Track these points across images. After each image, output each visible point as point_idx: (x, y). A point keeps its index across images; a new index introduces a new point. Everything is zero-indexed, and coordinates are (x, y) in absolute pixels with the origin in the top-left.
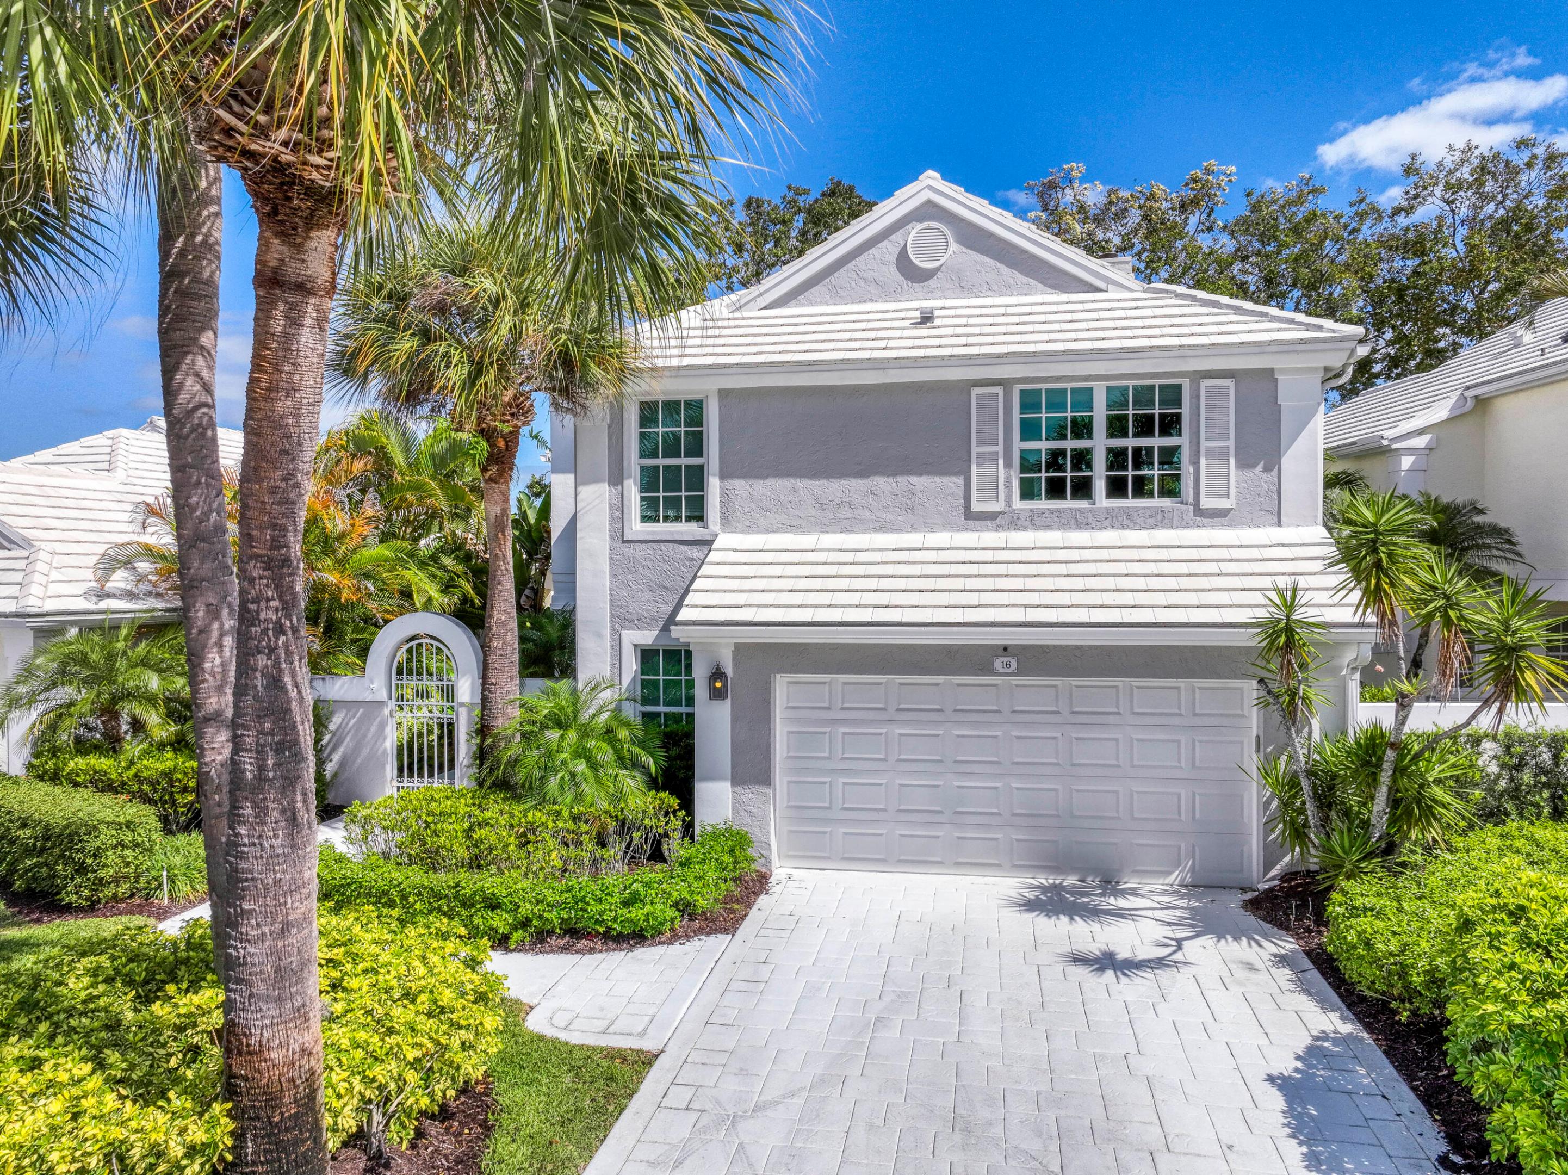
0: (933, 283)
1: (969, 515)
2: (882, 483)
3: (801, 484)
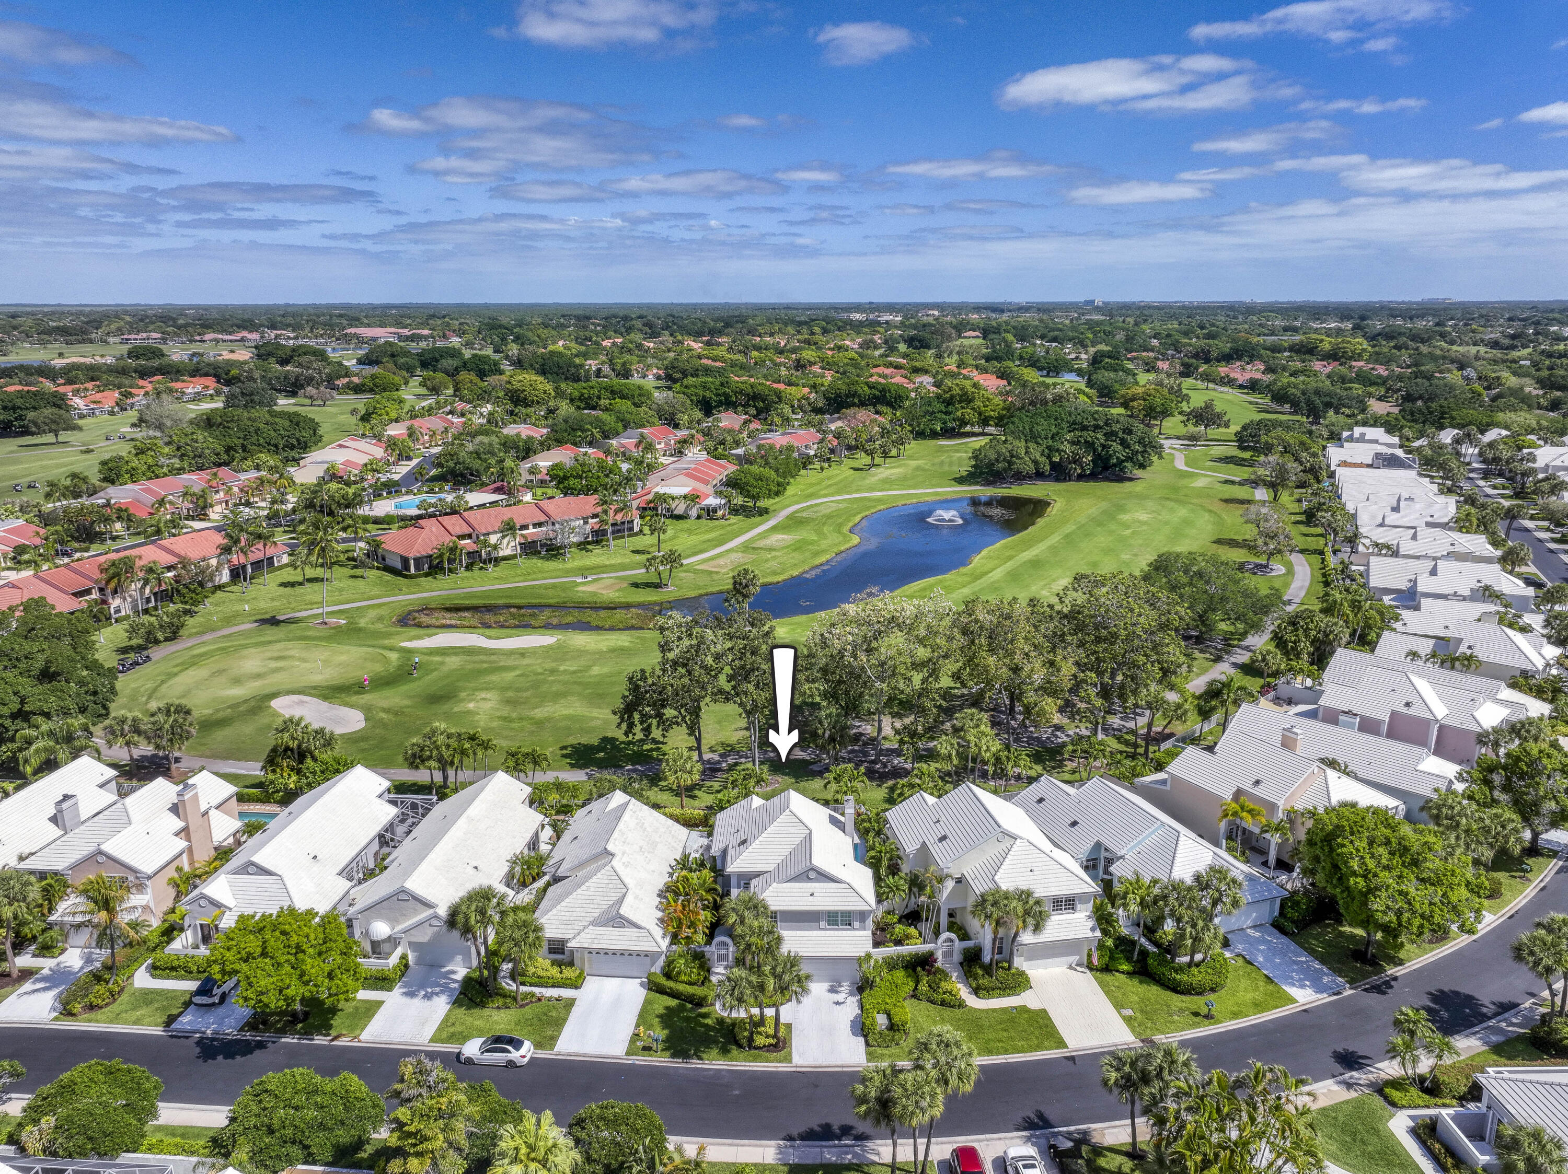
0: (813, 881)
1: (819, 928)
3: (793, 925)
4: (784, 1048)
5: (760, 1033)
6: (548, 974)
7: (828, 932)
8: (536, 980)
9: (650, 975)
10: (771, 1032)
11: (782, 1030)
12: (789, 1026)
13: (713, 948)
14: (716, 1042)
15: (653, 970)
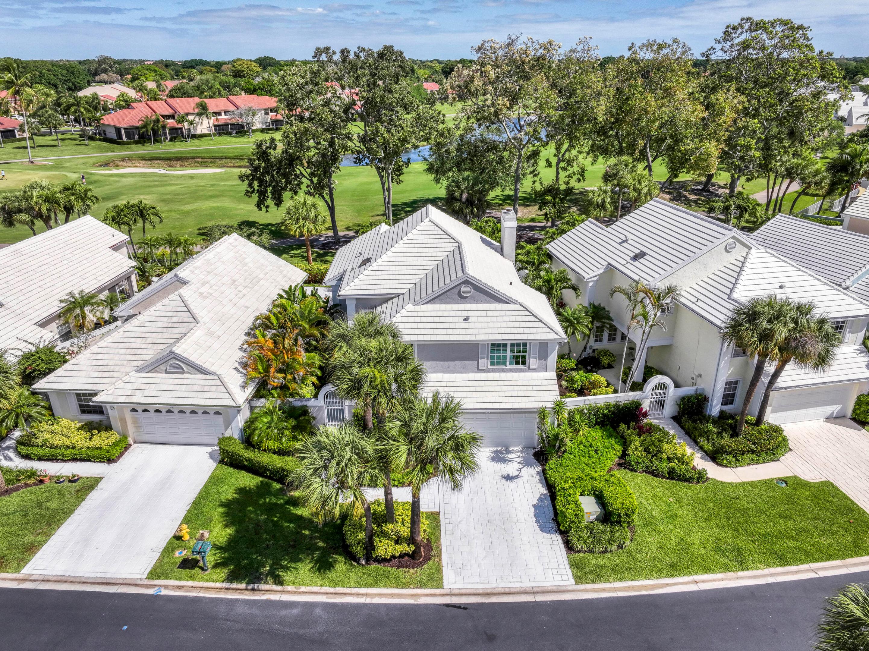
0: (467, 299)
1: (478, 369)
2: (457, 363)
3: (438, 363)
4: (428, 558)
5: (386, 535)
6: (68, 442)
7: (491, 375)
8: (47, 451)
9: (222, 440)
10: (405, 531)
11: (424, 525)
12: (435, 517)
13: (320, 401)
14: (311, 549)
15: (228, 434)
